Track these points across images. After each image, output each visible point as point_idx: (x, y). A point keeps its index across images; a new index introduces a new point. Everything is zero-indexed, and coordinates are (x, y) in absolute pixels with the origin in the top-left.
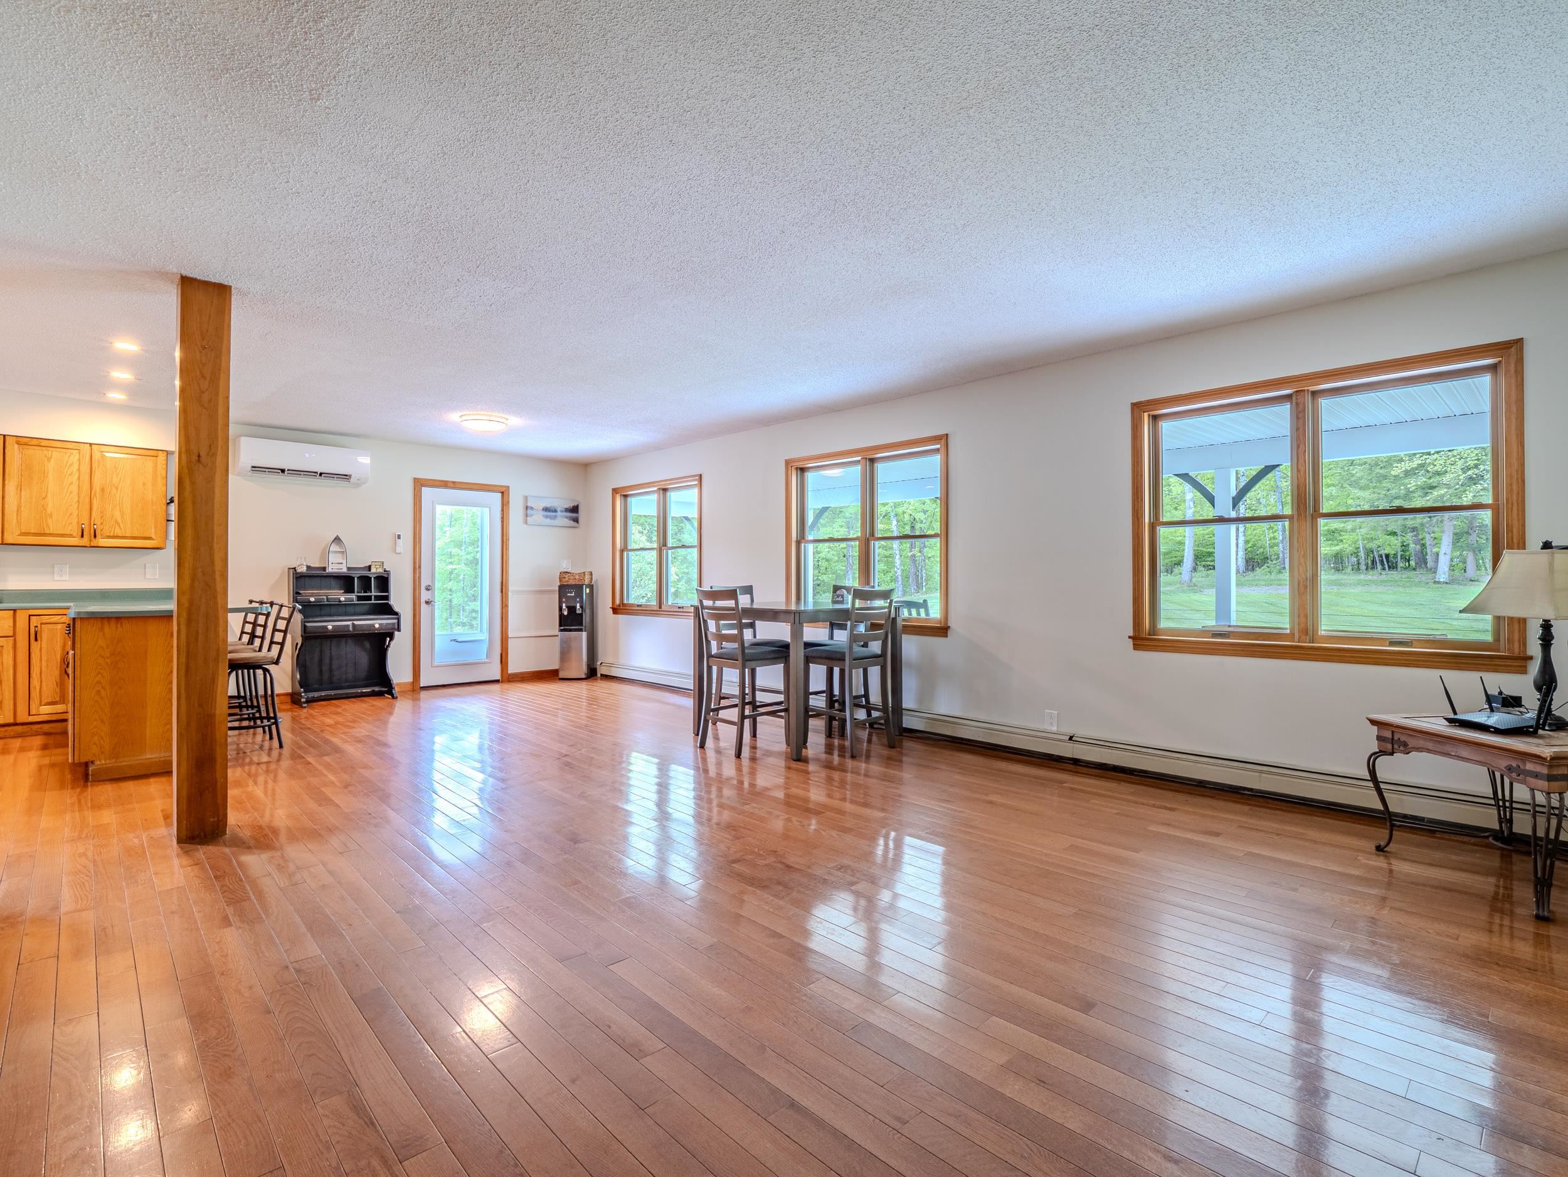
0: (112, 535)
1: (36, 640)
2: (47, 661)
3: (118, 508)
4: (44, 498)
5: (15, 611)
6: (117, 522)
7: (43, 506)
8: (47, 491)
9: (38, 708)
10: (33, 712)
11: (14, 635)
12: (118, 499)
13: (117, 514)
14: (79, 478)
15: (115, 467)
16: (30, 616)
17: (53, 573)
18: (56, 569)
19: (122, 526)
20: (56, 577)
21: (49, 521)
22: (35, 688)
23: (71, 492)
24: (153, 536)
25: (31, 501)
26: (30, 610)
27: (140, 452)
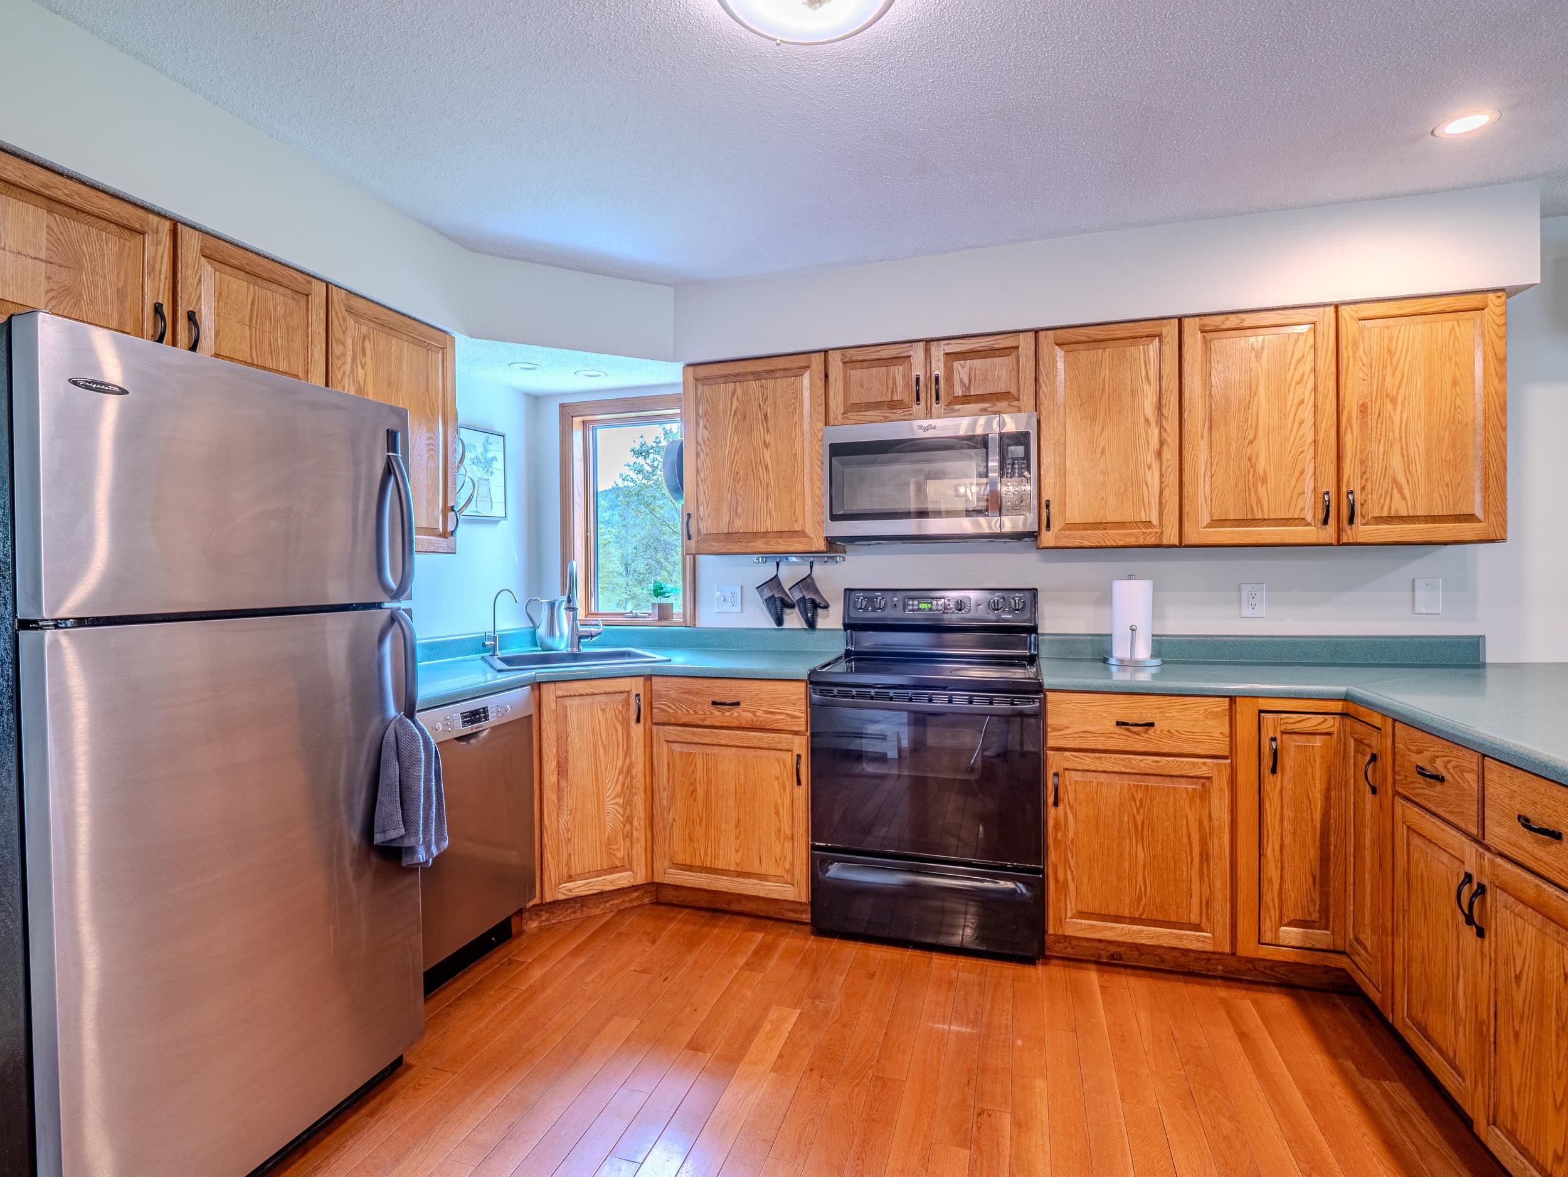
0: (1385, 514)
1: (1274, 771)
2: (1295, 821)
3: (1397, 448)
4: (1251, 442)
5: (1232, 699)
6: (1395, 481)
7: (1250, 459)
8: (1257, 426)
9: (1277, 930)
10: (1268, 937)
11: (1232, 754)
12: (1396, 426)
13: (1396, 463)
14: (1315, 388)
15: (1389, 351)
16: (1261, 711)
17: (1240, 603)
18: (1244, 593)
19: (1406, 491)
20: (1246, 611)
21: (1262, 491)
22: (1271, 881)
23: (1301, 423)
24: (1479, 513)
25: (1228, 452)
26: (1261, 701)
27: (1442, 303)
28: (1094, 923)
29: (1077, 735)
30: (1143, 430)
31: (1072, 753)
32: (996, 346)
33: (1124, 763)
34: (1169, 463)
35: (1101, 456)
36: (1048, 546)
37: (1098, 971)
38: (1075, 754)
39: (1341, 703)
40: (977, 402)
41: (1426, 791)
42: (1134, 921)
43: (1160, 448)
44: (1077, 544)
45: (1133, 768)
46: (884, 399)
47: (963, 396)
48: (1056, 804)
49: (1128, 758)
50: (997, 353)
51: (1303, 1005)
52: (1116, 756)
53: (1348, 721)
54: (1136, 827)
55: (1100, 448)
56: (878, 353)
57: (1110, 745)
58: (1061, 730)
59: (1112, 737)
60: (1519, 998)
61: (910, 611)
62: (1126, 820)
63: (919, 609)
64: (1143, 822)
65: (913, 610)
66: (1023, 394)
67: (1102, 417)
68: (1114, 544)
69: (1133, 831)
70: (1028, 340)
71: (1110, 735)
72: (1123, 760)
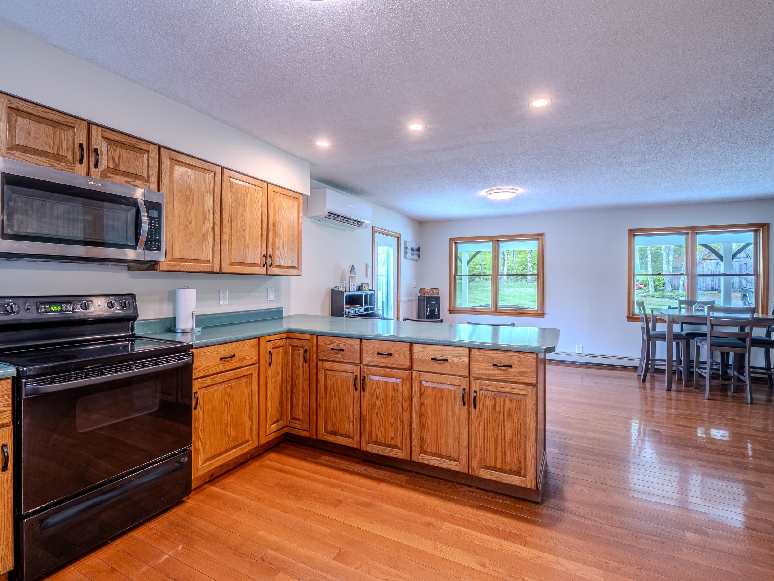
0: (278, 265)
1: (270, 364)
2: (275, 383)
3: (281, 241)
4: (244, 230)
5: (259, 338)
6: (280, 253)
7: (244, 237)
9: (270, 428)
10: (268, 432)
11: (258, 361)
12: (281, 233)
13: (281, 246)
15: (280, 206)
16: (267, 341)
17: (219, 299)
18: (221, 294)
19: (283, 257)
20: (221, 302)
21: (247, 252)
22: (269, 409)
23: (258, 227)
24: (296, 266)
25: (237, 232)
26: (267, 337)
27: (291, 194)
28: (211, 462)
29: (204, 369)
30: (207, 215)
31: (202, 379)
32: (137, 146)
33: (223, 377)
34: (217, 234)
35: (190, 225)
36: (163, 269)
37: (212, 485)
38: (203, 379)
39: (286, 334)
40: (122, 175)
41: (335, 356)
42: (226, 451)
43: (213, 225)
44: (178, 269)
45: (227, 379)
46: (50, 151)
47: (114, 169)
48: (195, 408)
49: (224, 374)
50: (136, 150)
51: (279, 452)
52: (220, 375)
53: (289, 340)
54: (227, 406)
55: (189, 220)
56: (45, 114)
57: (219, 370)
58: (197, 368)
59: (219, 366)
60: (378, 403)
61: (43, 312)
62: (224, 404)
63: (51, 311)
64: (230, 402)
65: (46, 312)
66: (151, 180)
67: (190, 204)
68: (195, 270)
69: (226, 409)
70: (155, 150)
71: (217, 366)
72: (223, 376)
